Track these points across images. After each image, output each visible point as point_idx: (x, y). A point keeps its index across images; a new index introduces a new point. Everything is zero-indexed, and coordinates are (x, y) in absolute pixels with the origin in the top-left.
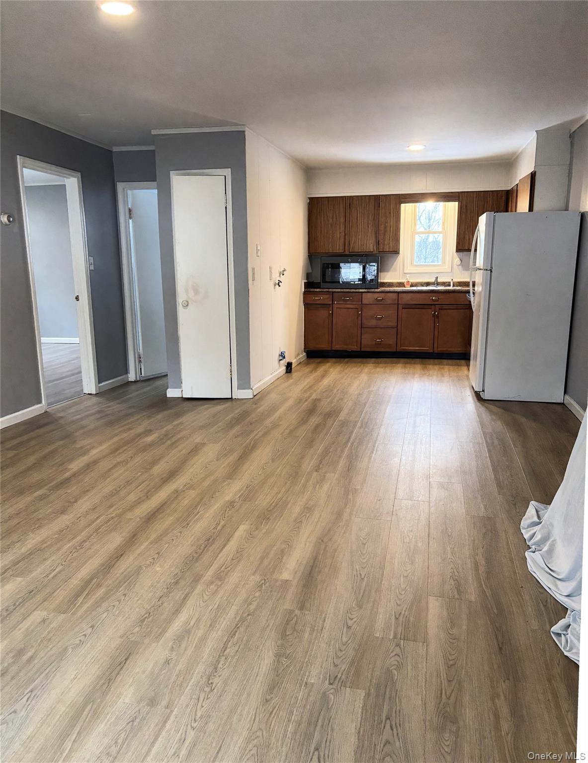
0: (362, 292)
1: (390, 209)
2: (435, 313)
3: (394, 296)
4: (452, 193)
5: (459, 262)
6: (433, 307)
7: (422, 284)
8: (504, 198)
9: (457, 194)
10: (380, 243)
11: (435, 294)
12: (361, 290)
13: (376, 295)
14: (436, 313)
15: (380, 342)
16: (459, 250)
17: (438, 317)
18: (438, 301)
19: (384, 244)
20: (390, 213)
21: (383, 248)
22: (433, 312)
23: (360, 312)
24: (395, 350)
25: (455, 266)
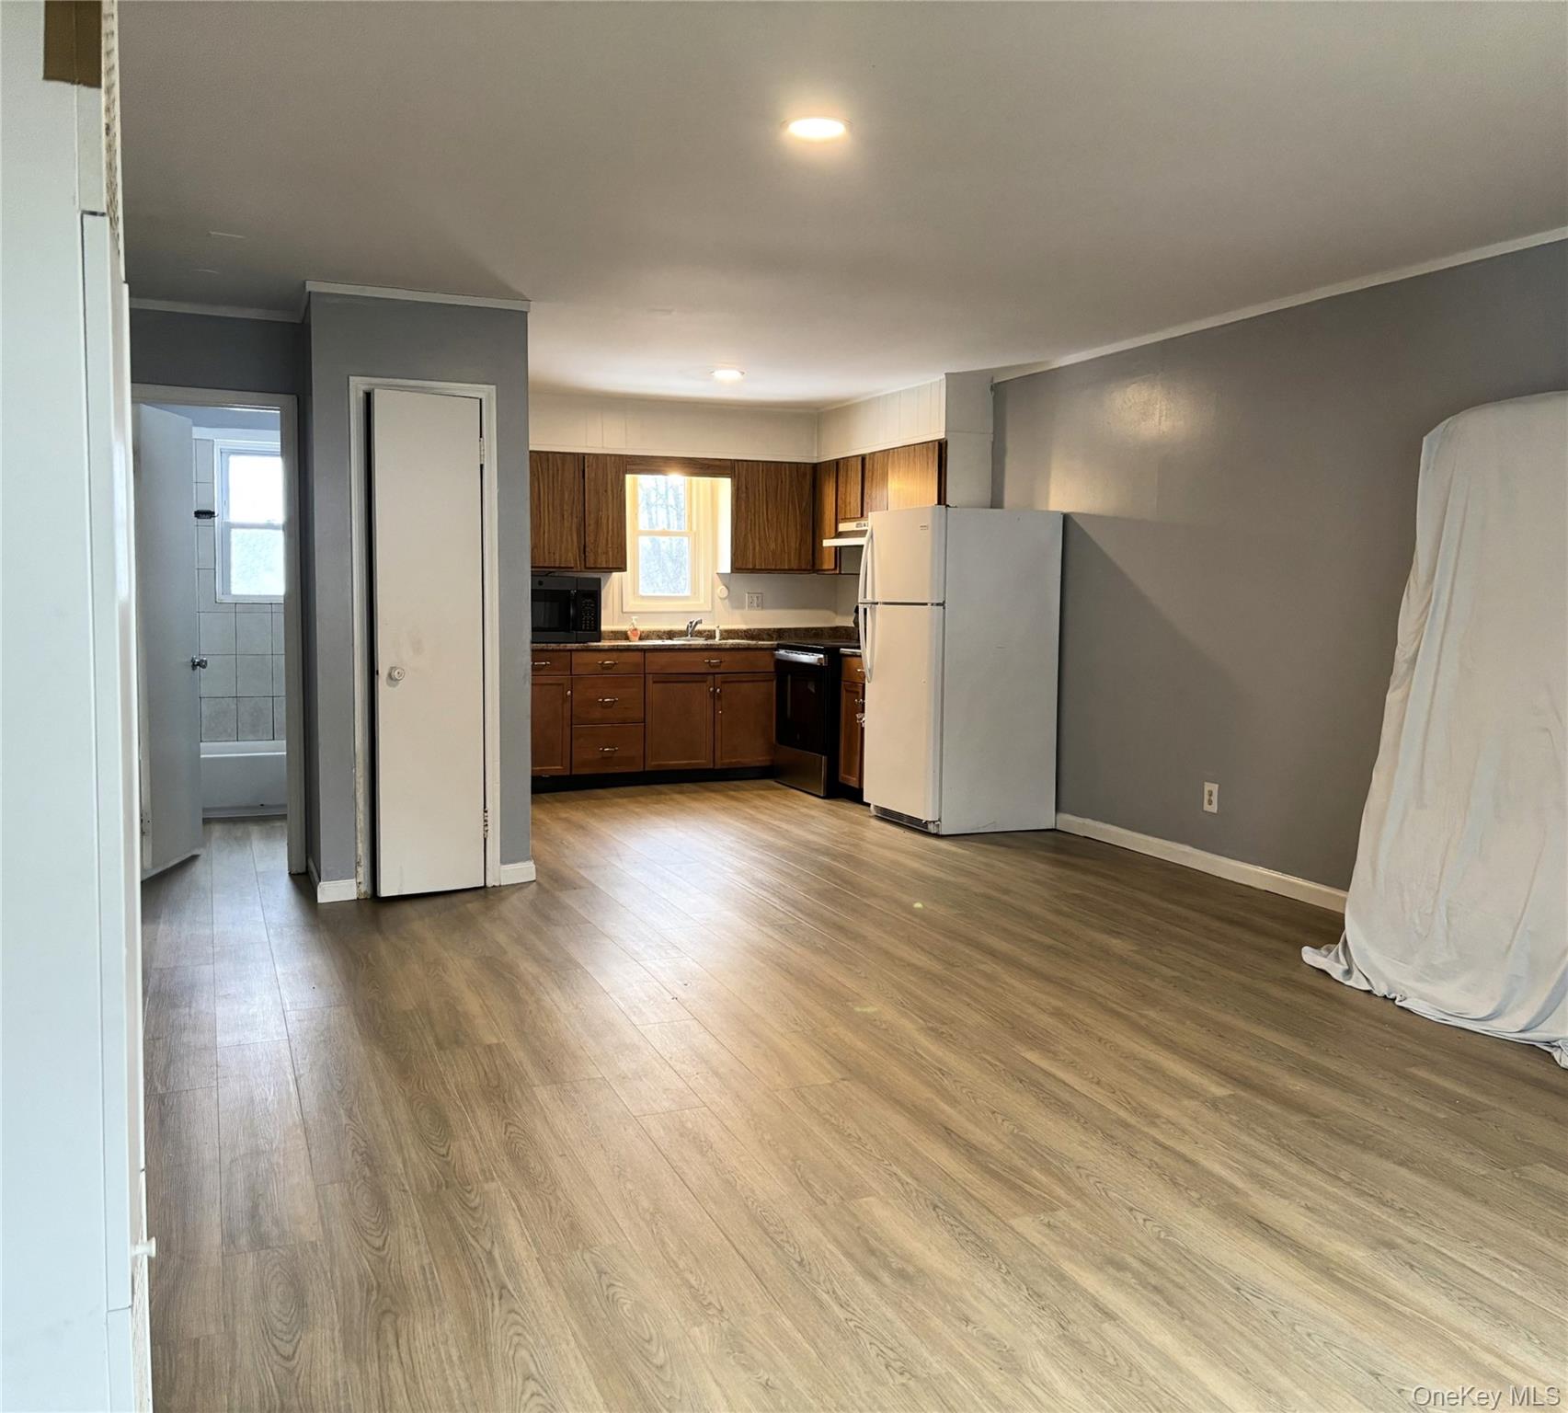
0: (571, 651)
1: (607, 484)
2: (715, 690)
3: (637, 657)
4: (720, 460)
5: (725, 593)
6: (710, 677)
7: (660, 635)
8: (809, 477)
9: (729, 463)
10: (587, 549)
11: (716, 654)
12: (569, 646)
13: (599, 658)
14: (718, 690)
15: (610, 755)
16: (737, 569)
17: (719, 696)
18: (718, 666)
19: (596, 554)
20: (606, 491)
21: (595, 562)
22: (711, 689)
23: (569, 692)
24: (641, 769)
25: (718, 601)
